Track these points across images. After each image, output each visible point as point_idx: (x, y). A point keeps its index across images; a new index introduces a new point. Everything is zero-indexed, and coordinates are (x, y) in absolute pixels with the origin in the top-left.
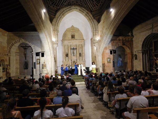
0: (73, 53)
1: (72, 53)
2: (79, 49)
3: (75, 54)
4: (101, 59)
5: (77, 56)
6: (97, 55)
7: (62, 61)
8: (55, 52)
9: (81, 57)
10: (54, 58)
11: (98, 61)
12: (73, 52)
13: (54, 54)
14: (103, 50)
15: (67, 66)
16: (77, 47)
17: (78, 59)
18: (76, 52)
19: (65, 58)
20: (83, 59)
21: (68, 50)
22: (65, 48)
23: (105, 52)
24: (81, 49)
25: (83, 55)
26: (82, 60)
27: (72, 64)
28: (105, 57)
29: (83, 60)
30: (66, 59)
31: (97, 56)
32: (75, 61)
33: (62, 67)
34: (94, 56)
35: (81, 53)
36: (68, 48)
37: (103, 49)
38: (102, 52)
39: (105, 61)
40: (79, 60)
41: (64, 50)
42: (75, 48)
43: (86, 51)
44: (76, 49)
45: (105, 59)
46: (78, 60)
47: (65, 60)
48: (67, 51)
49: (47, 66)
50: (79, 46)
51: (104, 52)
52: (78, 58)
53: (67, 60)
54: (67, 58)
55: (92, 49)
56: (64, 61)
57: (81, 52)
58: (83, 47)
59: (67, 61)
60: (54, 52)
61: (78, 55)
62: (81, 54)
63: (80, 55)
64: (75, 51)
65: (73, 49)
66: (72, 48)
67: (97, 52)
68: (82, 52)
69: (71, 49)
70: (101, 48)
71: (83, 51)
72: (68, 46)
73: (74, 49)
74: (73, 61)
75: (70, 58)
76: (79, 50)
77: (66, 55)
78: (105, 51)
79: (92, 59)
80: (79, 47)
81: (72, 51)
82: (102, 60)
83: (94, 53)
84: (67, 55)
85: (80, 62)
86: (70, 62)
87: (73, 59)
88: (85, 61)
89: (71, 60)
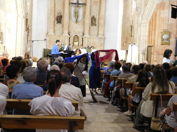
0: (76, 14)
1: (73, 13)
2: (91, 6)
3: (80, 19)
4: (147, 34)
5: (84, 24)
6: (137, 22)
7: (46, 33)
8: (28, 4)
9: (94, 28)
10: (24, 21)
11: (138, 39)
12: (75, 12)
13: (26, 9)
14: (153, 10)
15: (58, 43)
17: (86, 33)
18: (84, 13)
19: (52, 26)
20: (101, 33)
21: (64, 5)
23: (160, 15)
24: (98, 8)
25: (102, 22)
26: (97, 36)
27: (71, 43)
28: (157, 29)
29: (99, 36)
30: (56, 29)
31: (135, 26)
32: (80, 35)
34: (129, 25)
35: (97, 17)
37: (155, 6)
38: (151, 15)
39: (156, 39)
40: (89, 35)
41: (53, 6)
42: (80, 2)
44: (85, 4)
45: (156, 34)
46: (87, 35)
47: (52, 30)
48: (59, 8)
49: (4, 39)
51: (155, 14)
52: (87, 28)
53: (58, 32)
54: (59, 26)
55: (126, 7)
56: (51, 33)
57: (95, 14)
59: (57, 34)
60: (26, 5)
61: (88, 21)
62: (95, 20)
63: (93, 21)
64: (81, 11)
65: (75, 4)
66: (75, 2)
67: (138, 16)
68: (99, 15)
69: (71, 4)
70: (148, 6)
71: (102, 13)
73: (78, 4)
74: (73, 35)
75: (66, 26)
76: (91, 10)
77: (57, 19)
78: (158, 14)
79: (123, 33)
81: (73, 9)
82: (149, 36)
83: (131, 20)
84: (59, 19)
85: (92, 39)
86: (67, 38)
87: (74, 31)
88: (105, 38)
89: (69, 34)
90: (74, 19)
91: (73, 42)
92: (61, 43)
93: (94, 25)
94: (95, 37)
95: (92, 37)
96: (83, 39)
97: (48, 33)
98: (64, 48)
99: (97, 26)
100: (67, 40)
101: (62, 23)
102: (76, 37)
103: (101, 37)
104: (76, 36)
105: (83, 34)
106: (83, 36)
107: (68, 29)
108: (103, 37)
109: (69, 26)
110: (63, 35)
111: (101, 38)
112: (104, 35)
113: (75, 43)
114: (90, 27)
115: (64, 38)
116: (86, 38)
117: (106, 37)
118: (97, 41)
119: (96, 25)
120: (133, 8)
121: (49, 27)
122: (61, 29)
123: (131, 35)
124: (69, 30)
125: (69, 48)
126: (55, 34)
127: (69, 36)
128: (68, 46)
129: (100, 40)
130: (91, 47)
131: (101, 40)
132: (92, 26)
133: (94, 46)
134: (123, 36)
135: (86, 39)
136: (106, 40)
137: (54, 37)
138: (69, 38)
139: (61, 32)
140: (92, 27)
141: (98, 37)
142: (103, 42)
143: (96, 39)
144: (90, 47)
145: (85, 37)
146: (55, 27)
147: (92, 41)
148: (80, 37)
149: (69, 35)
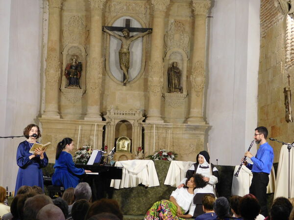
0: (124, 60)
1: (113, 57)
2: (165, 37)
3: (134, 72)
5: (146, 87)
12: (121, 54)
16: (152, 17)
17: (154, 111)
18: (147, 56)
19: (54, 93)
20: (196, 111)
21: (88, 32)
22: (65, 22)
24: (186, 40)
25: (198, 80)
26: (185, 122)
27: (109, 142)
29: (192, 122)
30: (64, 101)
32: (135, 120)
33: (30, 140)
34: (278, 87)
35: (183, 67)
36: (88, 18)
40: (163, 118)
41: (55, 37)
42: (135, 24)
43: (217, 54)
44: (147, 31)
46: (154, 119)
47: (53, 107)
48: (73, 43)
50: (167, 15)
52: (155, 99)
53: (71, 112)
54: (72, 93)
56: (51, 114)
57: (178, 56)
58: (201, 22)
59: (67, 118)
61: (158, 79)
62: (179, 74)
63: (174, 78)
64: (137, 50)
65: (120, 29)
66: (120, 23)
68: (190, 59)
69: (108, 29)
71: (199, 56)
72: (88, 9)
73: (127, 30)
74: (114, 118)
75: (94, 94)
76: (165, 45)
77: (68, 75)
79: (263, 110)
80: (172, 20)
81: (114, 44)
83: (284, 73)
84: (74, 74)
85: (170, 131)
86: (96, 128)
87: (117, 108)
88: (209, 128)
89: (102, 115)
90: (116, 73)
91: (116, 140)
92: (80, 142)
93: (175, 88)
94: (180, 124)
95: (170, 125)
96: (143, 130)
97: (40, 115)
98: (88, 159)
99: (185, 93)
100: (97, 135)
101: (83, 87)
102: (123, 125)
103: (197, 124)
104: (124, 121)
105: (145, 116)
106: (144, 121)
107: (99, 104)
108: (203, 124)
109: (102, 95)
110: (85, 119)
111: (196, 128)
112: (205, 119)
113: (121, 143)
114: (163, 97)
115: (88, 128)
116: (152, 127)
117: (210, 125)
118: (186, 136)
119: (181, 90)
120: (289, 37)
121: (44, 98)
122: (79, 103)
123: (284, 116)
124: (101, 104)
125: (103, 158)
126: (61, 117)
127: (104, 123)
128: (100, 153)
129: (194, 132)
130: (169, 154)
131: (197, 132)
132: (170, 91)
133: (176, 152)
134: (261, 120)
135: (154, 131)
136: (211, 134)
137: (60, 126)
138: (104, 128)
139: (80, 111)
140: (172, 94)
141: (189, 123)
142: (202, 138)
143: (181, 132)
144: (163, 154)
145: (149, 124)
146: (63, 99)
147: (169, 136)
148: (137, 124)
149: (104, 119)
